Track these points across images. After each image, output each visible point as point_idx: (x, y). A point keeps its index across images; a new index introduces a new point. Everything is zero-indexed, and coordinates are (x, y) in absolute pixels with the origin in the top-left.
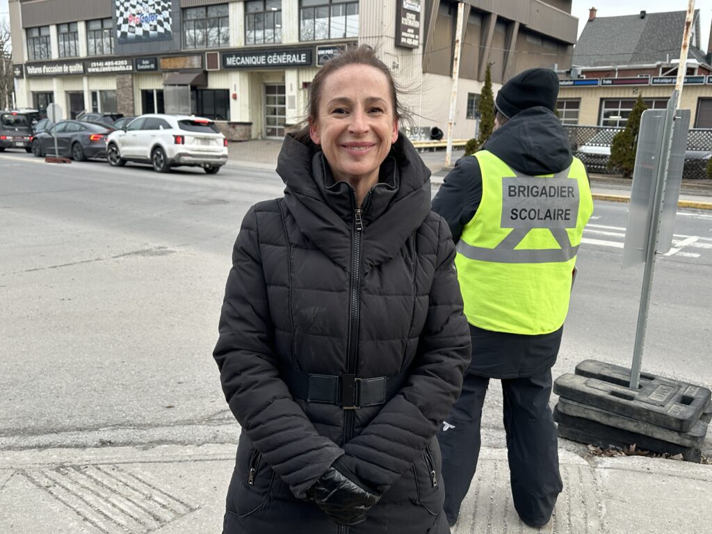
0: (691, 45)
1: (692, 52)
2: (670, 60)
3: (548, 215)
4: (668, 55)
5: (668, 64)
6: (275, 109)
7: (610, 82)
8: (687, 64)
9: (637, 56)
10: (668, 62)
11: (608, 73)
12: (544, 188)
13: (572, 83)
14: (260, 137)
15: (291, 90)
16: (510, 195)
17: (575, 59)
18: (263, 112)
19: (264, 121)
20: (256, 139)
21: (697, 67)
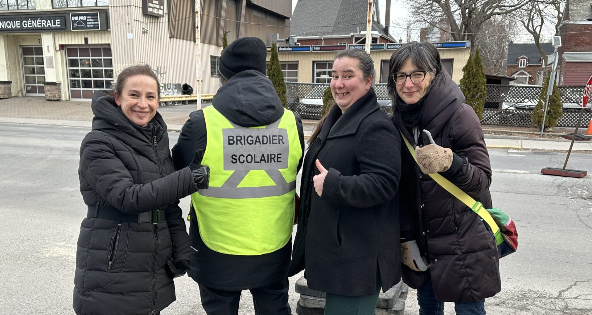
0: (373, 20)
1: (374, 26)
2: (360, 32)
3: (263, 159)
4: (358, 28)
5: (359, 35)
6: (33, 69)
7: (319, 48)
8: (372, 35)
9: (337, 28)
10: (358, 33)
11: (317, 41)
12: (258, 137)
13: (291, 49)
14: (20, 95)
15: (49, 51)
16: (229, 144)
17: (291, 30)
18: (21, 71)
19: (23, 80)
20: (16, 97)
21: (379, 37)
